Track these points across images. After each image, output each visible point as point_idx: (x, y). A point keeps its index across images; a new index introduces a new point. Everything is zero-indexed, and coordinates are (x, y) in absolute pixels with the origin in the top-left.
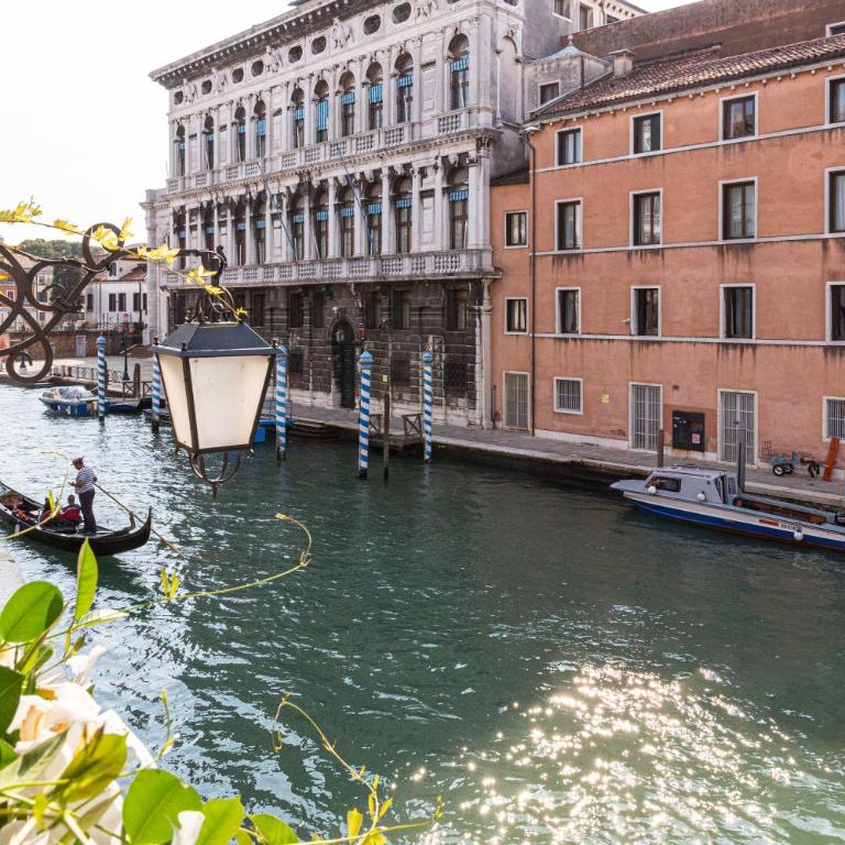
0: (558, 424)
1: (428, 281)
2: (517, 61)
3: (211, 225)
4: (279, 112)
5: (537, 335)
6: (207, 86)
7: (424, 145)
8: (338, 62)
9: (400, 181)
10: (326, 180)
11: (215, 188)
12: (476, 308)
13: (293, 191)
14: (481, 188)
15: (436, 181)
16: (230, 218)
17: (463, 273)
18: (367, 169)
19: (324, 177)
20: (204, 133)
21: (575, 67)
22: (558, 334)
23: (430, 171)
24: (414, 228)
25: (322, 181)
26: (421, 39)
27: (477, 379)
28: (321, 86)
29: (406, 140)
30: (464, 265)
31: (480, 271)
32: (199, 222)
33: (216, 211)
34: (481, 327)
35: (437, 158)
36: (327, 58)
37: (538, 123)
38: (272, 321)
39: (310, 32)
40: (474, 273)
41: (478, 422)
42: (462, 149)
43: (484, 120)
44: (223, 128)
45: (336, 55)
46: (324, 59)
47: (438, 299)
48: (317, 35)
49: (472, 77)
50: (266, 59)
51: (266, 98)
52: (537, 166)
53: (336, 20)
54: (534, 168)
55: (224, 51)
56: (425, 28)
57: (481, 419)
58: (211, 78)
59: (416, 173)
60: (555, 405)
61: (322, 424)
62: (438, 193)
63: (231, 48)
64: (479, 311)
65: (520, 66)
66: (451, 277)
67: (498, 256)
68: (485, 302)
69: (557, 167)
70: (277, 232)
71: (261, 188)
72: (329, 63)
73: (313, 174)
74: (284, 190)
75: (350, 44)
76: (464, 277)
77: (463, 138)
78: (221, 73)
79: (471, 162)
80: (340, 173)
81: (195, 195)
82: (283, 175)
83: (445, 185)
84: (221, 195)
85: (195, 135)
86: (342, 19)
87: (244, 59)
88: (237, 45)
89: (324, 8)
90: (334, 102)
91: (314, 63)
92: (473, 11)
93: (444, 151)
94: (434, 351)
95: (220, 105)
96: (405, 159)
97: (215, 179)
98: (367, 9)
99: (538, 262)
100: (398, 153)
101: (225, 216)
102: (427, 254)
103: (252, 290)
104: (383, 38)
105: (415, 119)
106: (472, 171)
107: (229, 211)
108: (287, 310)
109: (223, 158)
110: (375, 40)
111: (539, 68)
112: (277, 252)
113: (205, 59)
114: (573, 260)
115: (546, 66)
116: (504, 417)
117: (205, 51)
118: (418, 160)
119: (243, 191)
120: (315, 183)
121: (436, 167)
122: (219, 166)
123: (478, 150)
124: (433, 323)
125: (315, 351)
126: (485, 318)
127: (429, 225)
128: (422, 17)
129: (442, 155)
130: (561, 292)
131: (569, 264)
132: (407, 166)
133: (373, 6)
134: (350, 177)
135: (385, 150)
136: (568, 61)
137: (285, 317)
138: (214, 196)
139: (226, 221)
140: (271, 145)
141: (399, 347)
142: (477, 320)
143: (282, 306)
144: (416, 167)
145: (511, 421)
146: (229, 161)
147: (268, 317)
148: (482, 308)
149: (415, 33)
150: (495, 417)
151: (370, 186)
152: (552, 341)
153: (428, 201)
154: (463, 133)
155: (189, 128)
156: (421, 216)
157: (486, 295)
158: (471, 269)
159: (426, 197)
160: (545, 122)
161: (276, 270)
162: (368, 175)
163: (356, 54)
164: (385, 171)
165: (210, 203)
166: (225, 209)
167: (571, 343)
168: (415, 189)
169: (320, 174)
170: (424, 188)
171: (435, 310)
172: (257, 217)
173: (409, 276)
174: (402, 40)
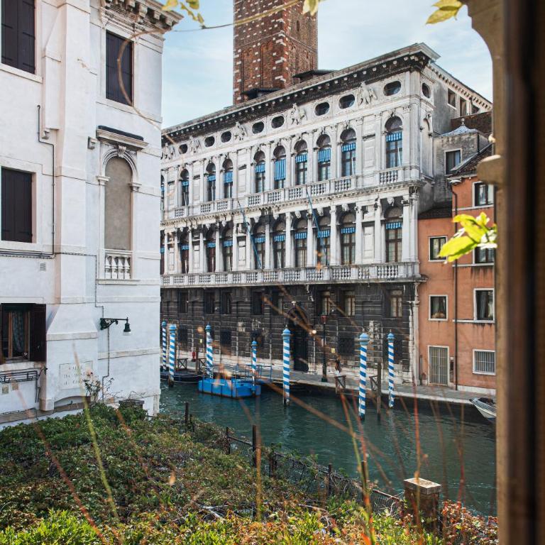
0: (477, 382)
1: (370, 284)
2: (430, 135)
3: (187, 243)
4: (244, 167)
5: (458, 321)
6: (184, 149)
7: (367, 191)
8: (295, 133)
9: (345, 216)
10: (284, 214)
11: (191, 219)
12: (410, 302)
13: (257, 221)
14: (413, 220)
15: (376, 216)
16: (202, 239)
17: (401, 278)
18: (319, 207)
19: (281, 212)
20: (180, 180)
21: (473, 140)
22: (475, 320)
23: (369, 209)
24: (358, 247)
25: (280, 215)
26: (362, 119)
27: (410, 351)
28: (279, 150)
29: (353, 187)
30: (402, 273)
31: (413, 277)
32: (176, 242)
33: (190, 234)
34: (412, 315)
35: (376, 200)
36: (285, 130)
37: (460, 177)
38: (237, 311)
39: (270, 113)
40: (410, 279)
41: (411, 380)
42: (397, 194)
43: (414, 175)
44: (197, 177)
45: (292, 129)
46: (282, 131)
47: (379, 296)
48: (276, 115)
49: (405, 144)
50: (234, 131)
51: (233, 157)
52: (458, 206)
53: (295, 105)
54: (456, 208)
55: (201, 125)
56: (366, 112)
57: (413, 378)
58: (187, 143)
59: (359, 210)
60: (474, 368)
61: (294, 383)
62: (378, 224)
63: (206, 123)
64: (412, 304)
65: (431, 139)
66: (391, 281)
67: (424, 266)
68: (416, 298)
69: (474, 207)
70: (242, 249)
71: (229, 219)
72: (288, 134)
73: (273, 210)
74: (248, 220)
75: (304, 121)
76: (402, 281)
77: (399, 187)
78: (196, 139)
79: (405, 203)
80: (297, 209)
81: (173, 223)
82: (249, 210)
83: (383, 218)
84: (194, 223)
85: (173, 182)
86: (299, 105)
87: (215, 130)
88: (212, 121)
89: (285, 97)
90: (290, 161)
91: (273, 134)
92: (407, 101)
93: (383, 196)
94: (375, 331)
95: (194, 162)
96: (351, 201)
97: (190, 212)
98: (318, 98)
99: (460, 272)
100: (345, 195)
101: (198, 238)
102: (372, 265)
103: (220, 289)
104: (332, 117)
105: (358, 173)
106: (406, 209)
107: (201, 235)
108: (251, 303)
109: (196, 197)
110: (325, 119)
111: (445, 140)
112: (241, 263)
113: (185, 130)
114: (488, 271)
115: (450, 139)
116: (429, 377)
117: (185, 124)
118: (361, 201)
119: (214, 221)
120: (276, 216)
121: (376, 206)
122: (193, 203)
123: (410, 195)
124: (374, 313)
125: (274, 331)
126: (415, 309)
127: (369, 246)
128: (363, 105)
129: (381, 198)
130: (477, 291)
131: (485, 273)
132: (351, 206)
133: (324, 96)
134: (304, 213)
135: (335, 194)
136: (468, 136)
137: (249, 308)
138: (189, 224)
139: (199, 241)
140: (237, 189)
141: (344, 329)
142: (410, 310)
143: (246, 300)
144: (359, 206)
145: (433, 379)
146: (201, 200)
147: (234, 308)
148: (414, 302)
149: (358, 115)
150: (422, 376)
151: (321, 219)
152: (472, 325)
153: (368, 230)
154: (400, 183)
155: (168, 177)
156: (363, 239)
157: (416, 294)
158: (407, 276)
159: (367, 226)
160: (466, 176)
161: (243, 276)
162: (320, 211)
163: (309, 129)
164: (333, 209)
165: (186, 229)
166: (198, 234)
167: (487, 326)
168: (359, 220)
169: (279, 210)
170: (365, 220)
171: (375, 303)
172: (225, 238)
173: (356, 280)
174: (347, 120)
